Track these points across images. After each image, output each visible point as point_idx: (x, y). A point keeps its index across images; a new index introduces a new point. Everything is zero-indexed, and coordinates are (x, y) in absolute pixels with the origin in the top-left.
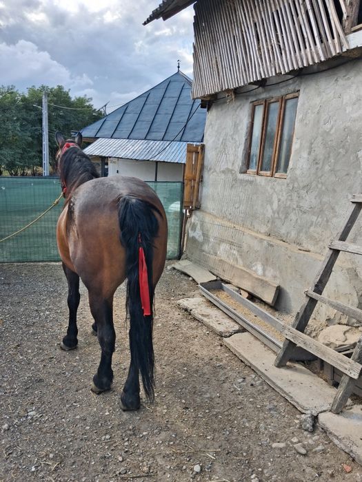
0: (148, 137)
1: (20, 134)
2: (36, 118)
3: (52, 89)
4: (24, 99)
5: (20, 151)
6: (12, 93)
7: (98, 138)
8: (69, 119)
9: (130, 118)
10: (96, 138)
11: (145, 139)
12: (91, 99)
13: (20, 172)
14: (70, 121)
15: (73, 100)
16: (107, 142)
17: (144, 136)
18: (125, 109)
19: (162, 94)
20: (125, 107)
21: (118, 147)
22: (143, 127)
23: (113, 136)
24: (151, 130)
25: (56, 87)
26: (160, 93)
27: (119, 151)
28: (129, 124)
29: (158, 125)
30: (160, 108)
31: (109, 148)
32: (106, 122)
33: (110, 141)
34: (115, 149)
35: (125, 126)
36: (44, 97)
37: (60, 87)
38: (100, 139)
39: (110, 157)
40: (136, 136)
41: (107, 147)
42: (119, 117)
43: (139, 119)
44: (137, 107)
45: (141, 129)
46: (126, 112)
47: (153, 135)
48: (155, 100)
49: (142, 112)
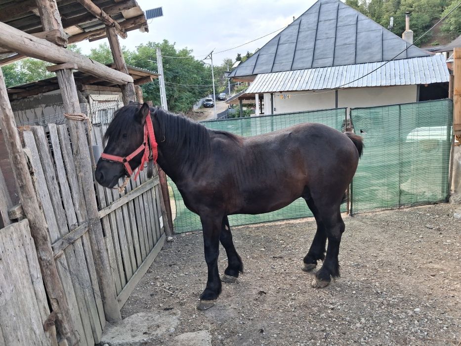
0: (315, 65)
3: (158, 44)
4: (135, 58)
7: (257, 75)
8: (176, 71)
9: (286, 48)
10: (254, 75)
12: (192, 51)
14: (177, 73)
15: (177, 52)
16: (269, 77)
17: (309, 65)
18: (277, 40)
19: (316, 19)
20: (277, 39)
21: (284, 80)
22: (304, 55)
23: (274, 70)
24: (315, 58)
25: (161, 42)
26: (313, 18)
27: (289, 84)
28: (287, 55)
29: (322, 51)
30: (318, 33)
31: (275, 83)
32: (259, 56)
33: (272, 76)
34: (282, 83)
35: (284, 58)
36: (157, 51)
37: (166, 42)
38: (259, 75)
39: (281, 92)
40: (300, 66)
41: (272, 82)
42: (274, 49)
43: (297, 48)
44: (292, 36)
45: (302, 58)
46: (280, 42)
47: (320, 62)
48: (310, 26)
49: (299, 40)
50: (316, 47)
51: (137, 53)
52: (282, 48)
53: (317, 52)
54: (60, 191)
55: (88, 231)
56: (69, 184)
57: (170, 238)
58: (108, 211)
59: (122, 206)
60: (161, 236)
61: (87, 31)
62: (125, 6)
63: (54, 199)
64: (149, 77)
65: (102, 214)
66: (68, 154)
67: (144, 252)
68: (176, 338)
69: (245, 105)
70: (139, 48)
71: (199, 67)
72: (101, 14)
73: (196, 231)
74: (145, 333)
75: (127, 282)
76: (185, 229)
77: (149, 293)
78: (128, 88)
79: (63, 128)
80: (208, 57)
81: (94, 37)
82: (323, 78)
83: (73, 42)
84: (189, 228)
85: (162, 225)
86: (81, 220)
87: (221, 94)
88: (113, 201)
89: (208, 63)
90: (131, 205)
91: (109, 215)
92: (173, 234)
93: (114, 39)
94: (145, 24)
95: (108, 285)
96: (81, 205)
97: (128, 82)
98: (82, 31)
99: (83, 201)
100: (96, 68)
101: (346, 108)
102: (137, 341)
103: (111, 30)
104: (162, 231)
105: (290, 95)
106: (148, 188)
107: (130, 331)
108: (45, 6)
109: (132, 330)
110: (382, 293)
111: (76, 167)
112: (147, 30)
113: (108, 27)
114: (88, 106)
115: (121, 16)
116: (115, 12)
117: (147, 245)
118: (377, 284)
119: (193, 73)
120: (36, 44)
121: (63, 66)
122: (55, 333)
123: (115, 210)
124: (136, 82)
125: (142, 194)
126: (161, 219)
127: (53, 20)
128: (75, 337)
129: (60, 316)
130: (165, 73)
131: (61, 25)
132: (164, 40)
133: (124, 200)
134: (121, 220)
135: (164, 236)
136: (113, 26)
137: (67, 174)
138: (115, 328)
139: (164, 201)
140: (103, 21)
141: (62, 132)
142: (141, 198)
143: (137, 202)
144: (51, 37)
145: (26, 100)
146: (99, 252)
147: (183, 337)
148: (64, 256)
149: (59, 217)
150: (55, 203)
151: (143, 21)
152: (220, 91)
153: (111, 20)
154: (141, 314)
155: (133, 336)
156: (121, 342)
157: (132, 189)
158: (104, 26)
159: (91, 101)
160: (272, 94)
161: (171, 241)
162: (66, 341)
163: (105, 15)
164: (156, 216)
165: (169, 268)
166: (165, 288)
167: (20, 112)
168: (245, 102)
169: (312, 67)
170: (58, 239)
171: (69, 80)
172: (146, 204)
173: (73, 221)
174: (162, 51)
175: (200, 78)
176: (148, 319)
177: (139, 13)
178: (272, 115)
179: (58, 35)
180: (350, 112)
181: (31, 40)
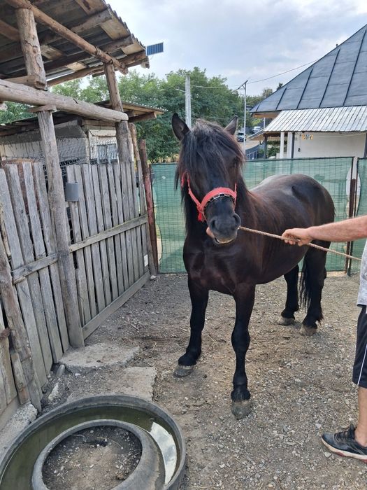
0: (348, 103)
1: (162, 122)
2: (177, 104)
3: (189, 72)
4: (164, 86)
5: (162, 139)
6: (152, 81)
7: (281, 111)
8: (206, 101)
9: (317, 83)
10: (278, 112)
11: (343, 106)
13: (160, 160)
14: (207, 103)
15: (208, 81)
16: (293, 114)
17: (342, 103)
18: (309, 73)
19: (358, 48)
20: (309, 71)
21: (310, 118)
22: (337, 91)
23: (300, 107)
24: (349, 94)
25: (192, 70)
26: (354, 48)
27: (314, 123)
28: (317, 90)
29: (359, 87)
30: (358, 65)
31: (299, 121)
32: (287, 91)
33: (297, 113)
34: (307, 122)
35: (314, 93)
36: (187, 79)
37: (196, 69)
38: (283, 112)
39: (303, 132)
40: (330, 103)
41: (296, 120)
42: (303, 84)
43: (330, 83)
44: (326, 68)
45: (335, 94)
46: (312, 76)
47: (354, 100)
48: (349, 57)
49: (333, 73)
50: (353, 81)
51: (167, 81)
52: (313, 82)
53: (353, 87)
54: (30, 224)
55: (57, 261)
56: (40, 218)
57: (153, 277)
58: (82, 245)
59: (99, 242)
60: (144, 273)
61: (90, 66)
62: (122, 43)
63: (21, 231)
64: (152, 113)
65: (74, 247)
66: (41, 190)
67: (121, 287)
68: (125, 370)
69: (270, 143)
70: (169, 76)
71: (233, 97)
72: (96, 52)
73: (180, 273)
74: (99, 361)
75: (98, 312)
76: (170, 270)
77: (117, 326)
78: (121, 126)
79: (38, 166)
80: (242, 87)
81: (97, 73)
82: (353, 119)
83: (77, 77)
84: (173, 270)
85: (146, 263)
86: (50, 251)
87: (255, 128)
88: (90, 236)
89: (241, 93)
90: (111, 242)
91: (84, 248)
92: (158, 273)
93: (110, 76)
94: (146, 60)
95: (73, 314)
96: (51, 238)
97: (122, 120)
98: (84, 67)
99: (54, 234)
100: (80, 108)
101: (353, 157)
102: (89, 366)
103: (109, 68)
104: (146, 269)
105: (312, 135)
106: (132, 226)
107: (86, 357)
108: (28, 52)
109: (88, 357)
110: (343, 359)
111: (49, 202)
112: (147, 66)
113: (106, 64)
114: (87, 141)
115: (122, 53)
116: (113, 49)
117: (126, 281)
118: (343, 350)
119: (225, 104)
120: (12, 90)
121: (43, 108)
122: (8, 346)
123: (91, 245)
124: (131, 120)
125: (125, 232)
126: (146, 257)
127: (36, 64)
128: (27, 353)
129: (13, 332)
130: (193, 104)
131: (43, 69)
132: (195, 68)
133: (103, 236)
134: (97, 255)
135: (147, 274)
136: (111, 63)
137: (38, 209)
138: (76, 353)
139: (151, 241)
140: (100, 59)
141: (36, 170)
142: (123, 236)
143: (117, 239)
144: (30, 81)
145: (33, 132)
146: (66, 282)
147: (131, 369)
148: (26, 282)
149: (24, 247)
150: (22, 234)
151: (143, 57)
152: (255, 123)
153: (108, 58)
154: (103, 344)
155: (87, 362)
156: (75, 365)
157: (113, 226)
158: (101, 64)
159: (90, 136)
160: (294, 133)
161: (154, 280)
162: (18, 354)
163: (100, 52)
164: (140, 255)
165: (144, 306)
166: (133, 323)
167: (27, 143)
168: (271, 139)
169: (343, 105)
170: (21, 266)
171: (47, 121)
172: (128, 241)
173: (40, 250)
174: (192, 79)
175: (232, 110)
176: (107, 350)
177: (140, 49)
178: (292, 159)
179: (37, 80)
180: (358, 162)
181: (6, 87)
